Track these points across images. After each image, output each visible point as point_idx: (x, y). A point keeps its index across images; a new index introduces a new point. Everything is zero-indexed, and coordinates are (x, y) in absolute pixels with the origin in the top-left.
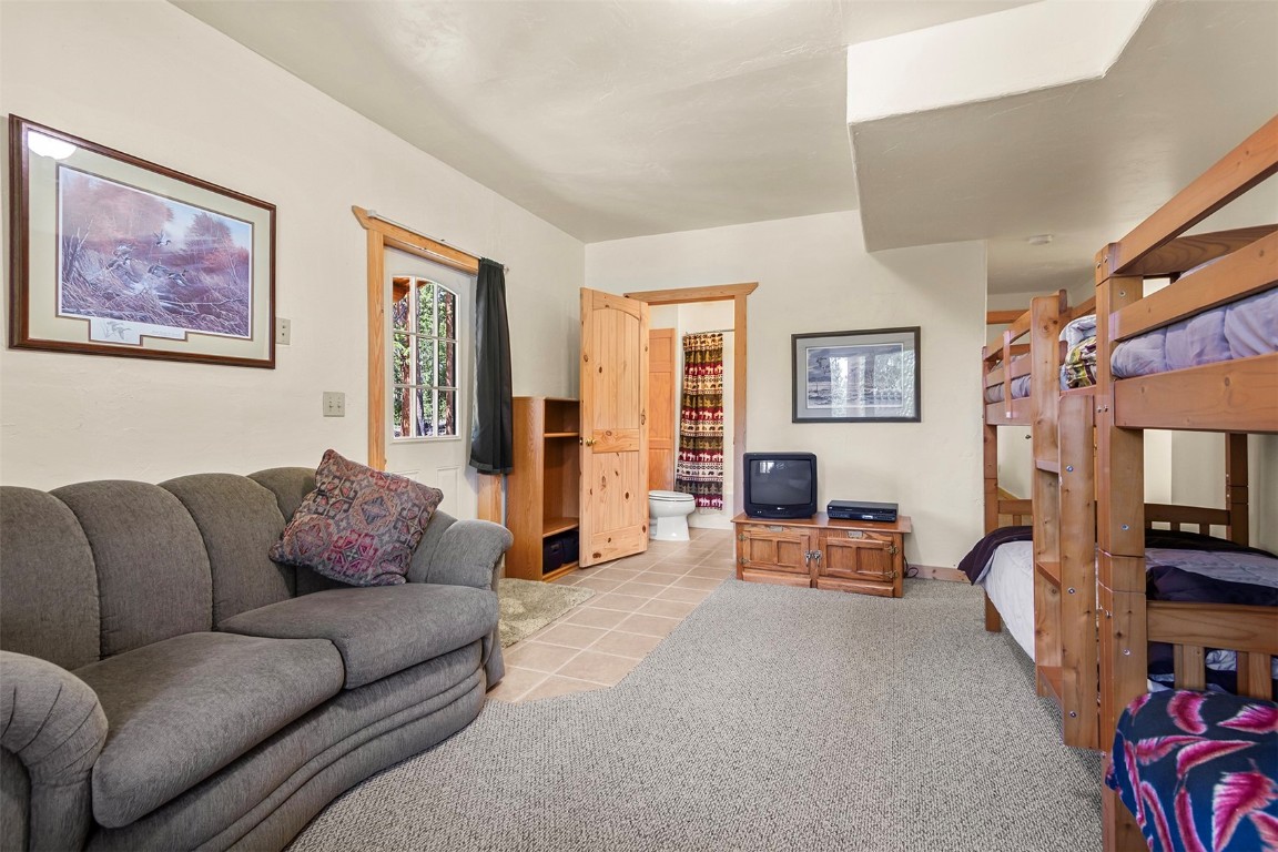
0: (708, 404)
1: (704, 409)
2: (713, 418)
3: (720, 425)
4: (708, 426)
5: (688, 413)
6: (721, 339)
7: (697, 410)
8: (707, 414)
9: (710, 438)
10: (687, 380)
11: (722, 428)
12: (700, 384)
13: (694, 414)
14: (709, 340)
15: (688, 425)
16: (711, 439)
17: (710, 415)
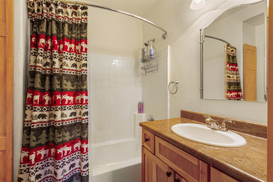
0: (68, 86)
1: (62, 92)
2: (74, 103)
3: (84, 111)
4: (68, 112)
5: (37, 97)
6: (86, 13)
7: (52, 93)
8: (67, 98)
9: (71, 125)
10: (36, 55)
11: (87, 113)
12: (56, 60)
13: (47, 98)
14: (70, 11)
15: (37, 113)
16: (71, 128)
17: (71, 98)
